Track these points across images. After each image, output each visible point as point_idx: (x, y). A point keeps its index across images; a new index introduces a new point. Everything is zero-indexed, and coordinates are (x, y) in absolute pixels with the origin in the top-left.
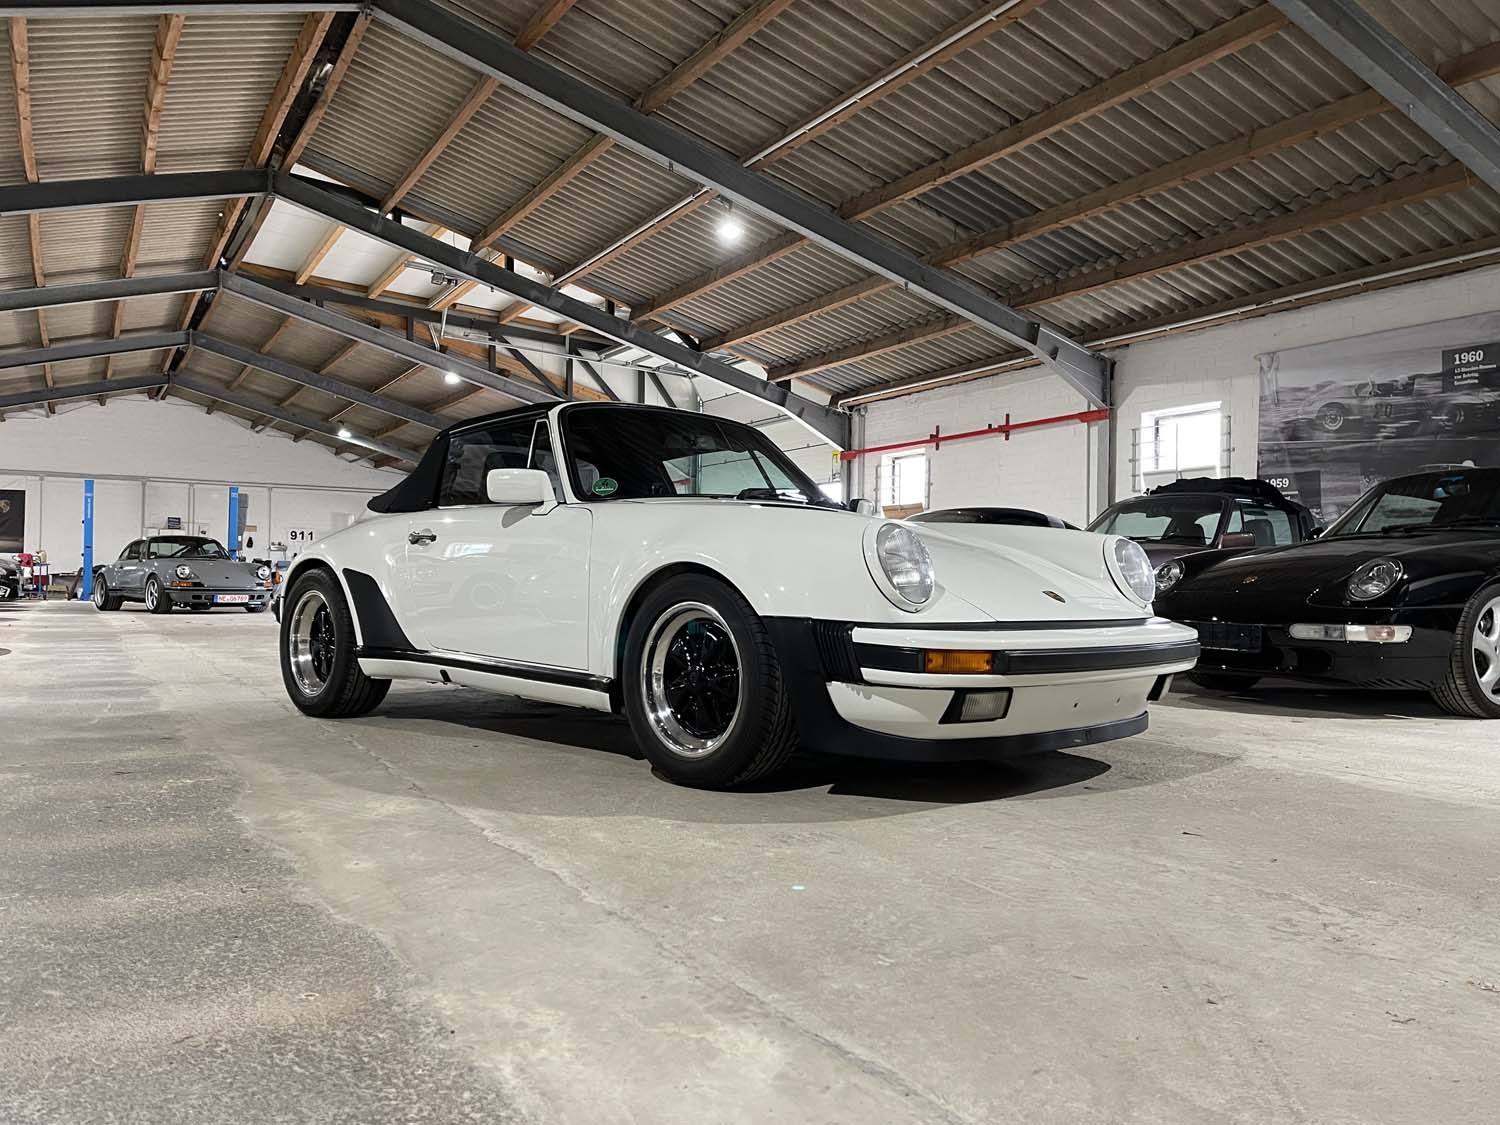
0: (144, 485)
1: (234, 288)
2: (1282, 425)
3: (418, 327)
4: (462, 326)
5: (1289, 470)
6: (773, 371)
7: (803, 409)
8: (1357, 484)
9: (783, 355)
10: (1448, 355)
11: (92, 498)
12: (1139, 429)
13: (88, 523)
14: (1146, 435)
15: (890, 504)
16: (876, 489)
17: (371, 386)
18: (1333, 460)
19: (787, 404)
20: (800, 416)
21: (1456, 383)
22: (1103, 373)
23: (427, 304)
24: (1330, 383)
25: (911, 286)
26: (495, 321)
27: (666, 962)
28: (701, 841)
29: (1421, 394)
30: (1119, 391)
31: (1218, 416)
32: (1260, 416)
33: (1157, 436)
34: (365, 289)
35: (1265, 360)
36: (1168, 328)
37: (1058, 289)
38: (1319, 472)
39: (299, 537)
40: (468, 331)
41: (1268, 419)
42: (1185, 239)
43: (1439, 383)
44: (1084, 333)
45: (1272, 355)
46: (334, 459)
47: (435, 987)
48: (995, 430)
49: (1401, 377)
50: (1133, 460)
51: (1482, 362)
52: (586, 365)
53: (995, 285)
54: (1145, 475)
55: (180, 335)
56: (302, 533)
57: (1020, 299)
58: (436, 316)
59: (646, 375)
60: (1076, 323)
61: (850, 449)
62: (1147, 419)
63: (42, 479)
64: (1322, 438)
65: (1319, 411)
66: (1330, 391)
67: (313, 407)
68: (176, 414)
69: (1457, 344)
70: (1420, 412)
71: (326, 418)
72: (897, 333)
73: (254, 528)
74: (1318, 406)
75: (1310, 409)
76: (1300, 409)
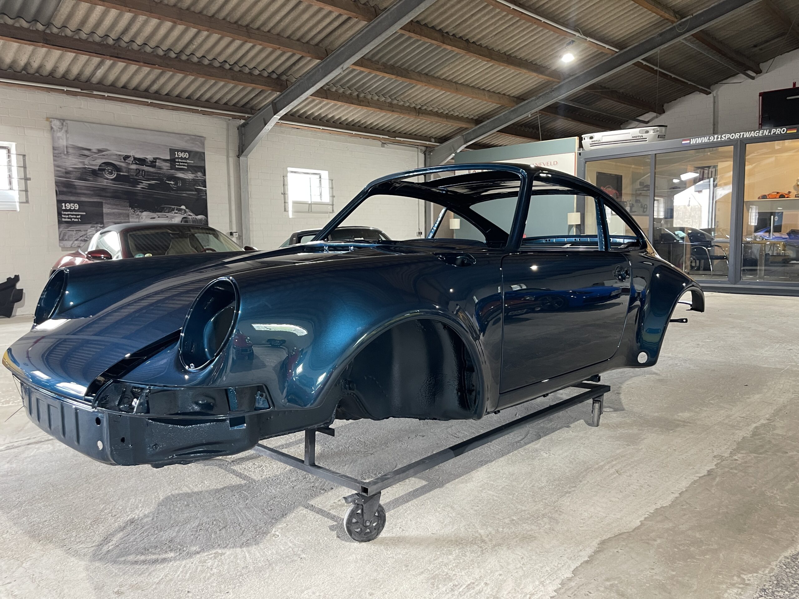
2: (73, 169)
5: (77, 199)
8: (127, 212)
10: (172, 151)
18: (113, 197)
21: (177, 166)
24: (107, 150)
29: (160, 168)
32: (54, 160)
35: (56, 124)
38: (102, 202)
41: (60, 163)
43: (168, 164)
45: (62, 121)
49: (149, 156)
51: (188, 159)
64: (104, 182)
65: (100, 166)
66: (107, 155)
69: (176, 147)
70: (160, 178)
74: (100, 161)
75: (94, 163)
76: (86, 161)
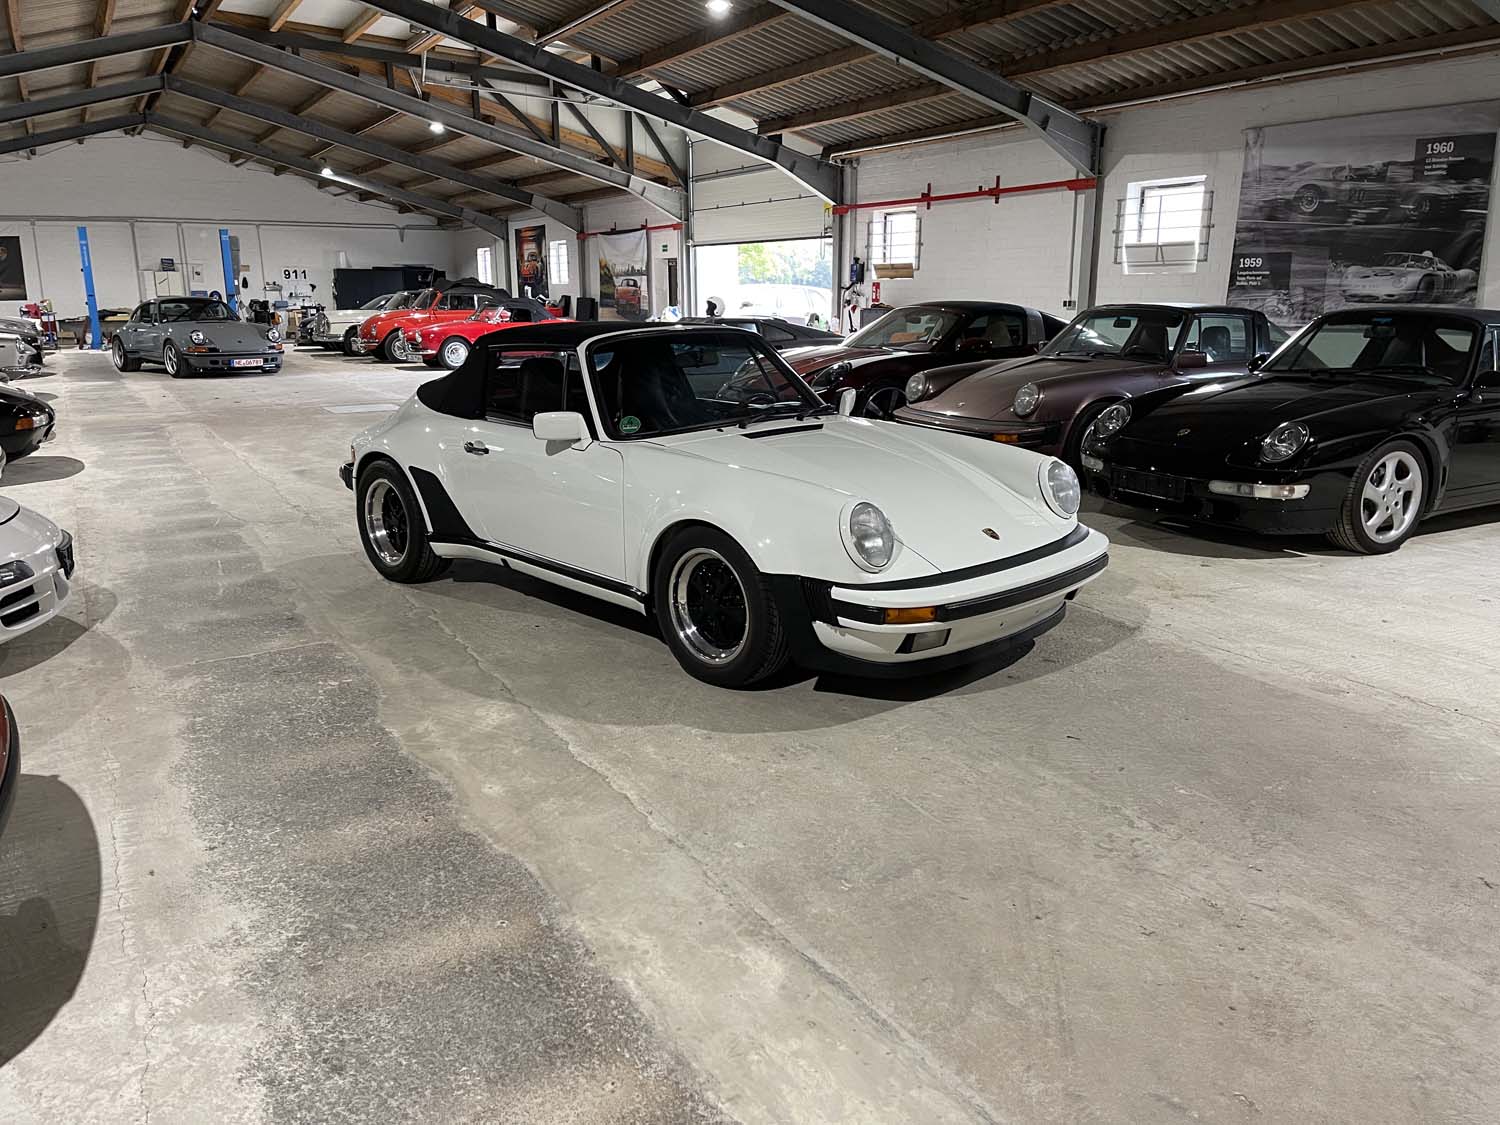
0: (132, 226)
1: (209, 39)
2: (1261, 204)
3: (398, 73)
4: (444, 70)
5: (1262, 250)
6: (765, 124)
7: (794, 163)
8: (1325, 267)
9: (774, 109)
10: (1422, 144)
11: (87, 245)
12: (1125, 200)
13: (87, 271)
14: (1131, 206)
15: (881, 262)
16: (868, 246)
17: (354, 127)
18: (1308, 243)
19: (778, 159)
20: (791, 171)
21: (1426, 173)
22: (1093, 138)
23: (406, 46)
24: (1310, 164)
25: (903, 61)
26: (476, 63)
27: (710, 889)
28: (723, 755)
29: (1393, 181)
30: (1109, 158)
31: (1202, 188)
32: (1241, 194)
33: (1141, 206)
34: (340, 32)
35: (1251, 135)
36: (1159, 99)
37: (1051, 60)
38: (1290, 253)
39: (293, 275)
40: (449, 75)
41: (1247, 198)
42: (1180, 17)
43: (1410, 172)
44: (1076, 100)
45: (1258, 129)
46: (319, 193)
47: (574, 915)
48: (985, 193)
49: (1377, 162)
50: (1117, 232)
51: (1453, 154)
52: (571, 107)
53: (988, 53)
54: (1127, 247)
55: (154, 81)
56: (295, 272)
57: (1013, 68)
58: (416, 60)
59: (633, 114)
60: (1068, 89)
61: (842, 203)
62: (1133, 189)
63: (33, 224)
64: (1298, 219)
65: (1297, 193)
66: (1309, 172)
67: (292, 143)
68: (151, 149)
69: (1433, 133)
70: (1390, 200)
71: (308, 154)
72: (889, 95)
73: (247, 268)
74: (1298, 186)
75: (1290, 189)
76: (1279, 189)
